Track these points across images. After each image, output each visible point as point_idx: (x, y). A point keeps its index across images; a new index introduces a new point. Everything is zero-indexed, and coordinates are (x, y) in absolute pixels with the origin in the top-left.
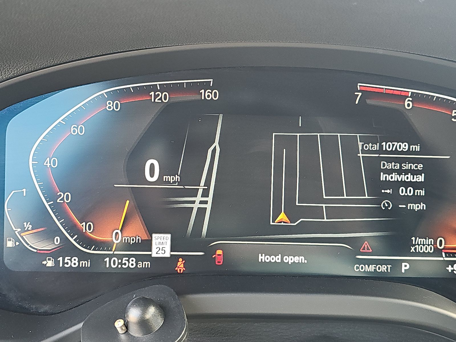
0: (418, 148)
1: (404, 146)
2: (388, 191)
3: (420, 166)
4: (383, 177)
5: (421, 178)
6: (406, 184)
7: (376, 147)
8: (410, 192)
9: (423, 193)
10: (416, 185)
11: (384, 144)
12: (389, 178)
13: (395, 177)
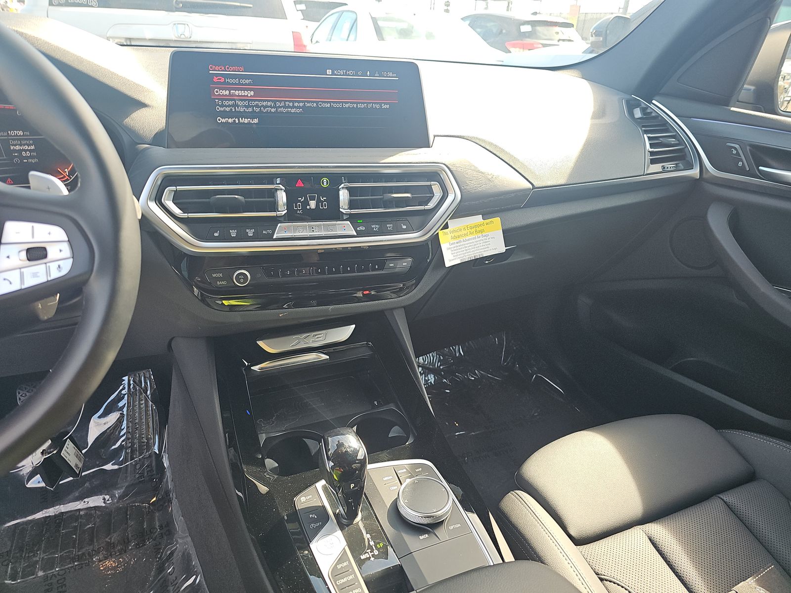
0: (28, 134)
1: (21, 133)
2: (16, 154)
3: (31, 142)
4: (12, 148)
5: (33, 147)
6: (26, 151)
7: (5, 134)
8: (28, 154)
9: (35, 154)
10: (30, 151)
11: (9, 132)
12: (15, 148)
13: (18, 148)
